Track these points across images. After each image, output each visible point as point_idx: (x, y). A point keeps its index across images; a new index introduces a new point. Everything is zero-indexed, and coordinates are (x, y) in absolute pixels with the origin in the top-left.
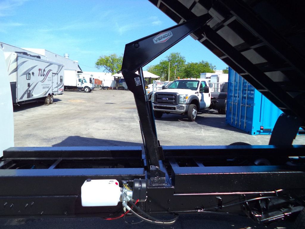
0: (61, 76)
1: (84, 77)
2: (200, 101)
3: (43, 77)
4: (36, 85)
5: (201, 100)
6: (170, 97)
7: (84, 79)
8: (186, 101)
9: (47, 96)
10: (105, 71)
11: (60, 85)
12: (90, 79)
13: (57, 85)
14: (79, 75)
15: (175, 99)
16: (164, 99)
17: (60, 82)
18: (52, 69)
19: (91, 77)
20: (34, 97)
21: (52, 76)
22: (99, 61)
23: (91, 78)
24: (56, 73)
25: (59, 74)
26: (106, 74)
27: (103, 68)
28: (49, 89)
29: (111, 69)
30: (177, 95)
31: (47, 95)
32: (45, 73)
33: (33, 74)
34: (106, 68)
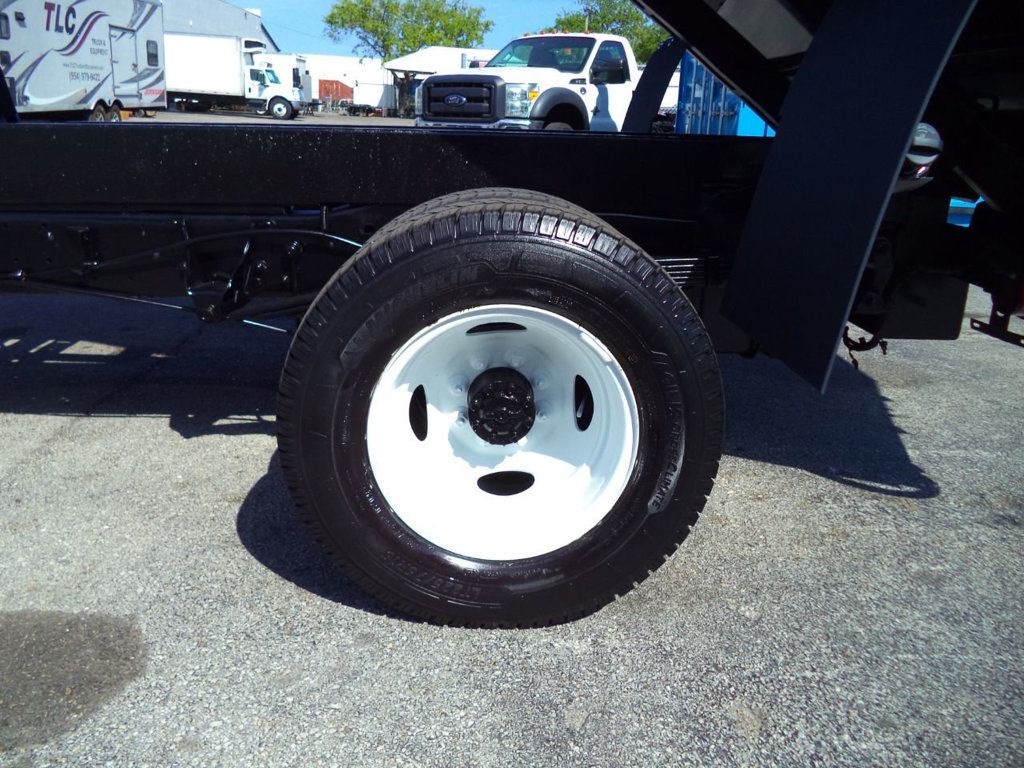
0: (149, 43)
1: (269, 65)
2: (590, 115)
3: (67, 38)
4: (35, 64)
5: (596, 111)
6: (473, 92)
7: (272, 72)
8: (530, 109)
9: (92, 108)
10: (359, 49)
11: (148, 75)
12: (296, 72)
13: (133, 74)
14: (255, 56)
15: (489, 99)
16: (453, 99)
17: (149, 64)
18: (107, 12)
19: (295, 65)
20: (33, 105)
21: (111, 36)
22: (336, 11)
23: (297, 69)
24: (125, 26)
25: (138, 34)
26: (365, 60)
27: (352, 38)
28: (97, 83)
29: (380, 43)
30: (495, 86)
31: (91, 105)
32: (77, 22)
33: (20, 18)
34: (365, 39)
